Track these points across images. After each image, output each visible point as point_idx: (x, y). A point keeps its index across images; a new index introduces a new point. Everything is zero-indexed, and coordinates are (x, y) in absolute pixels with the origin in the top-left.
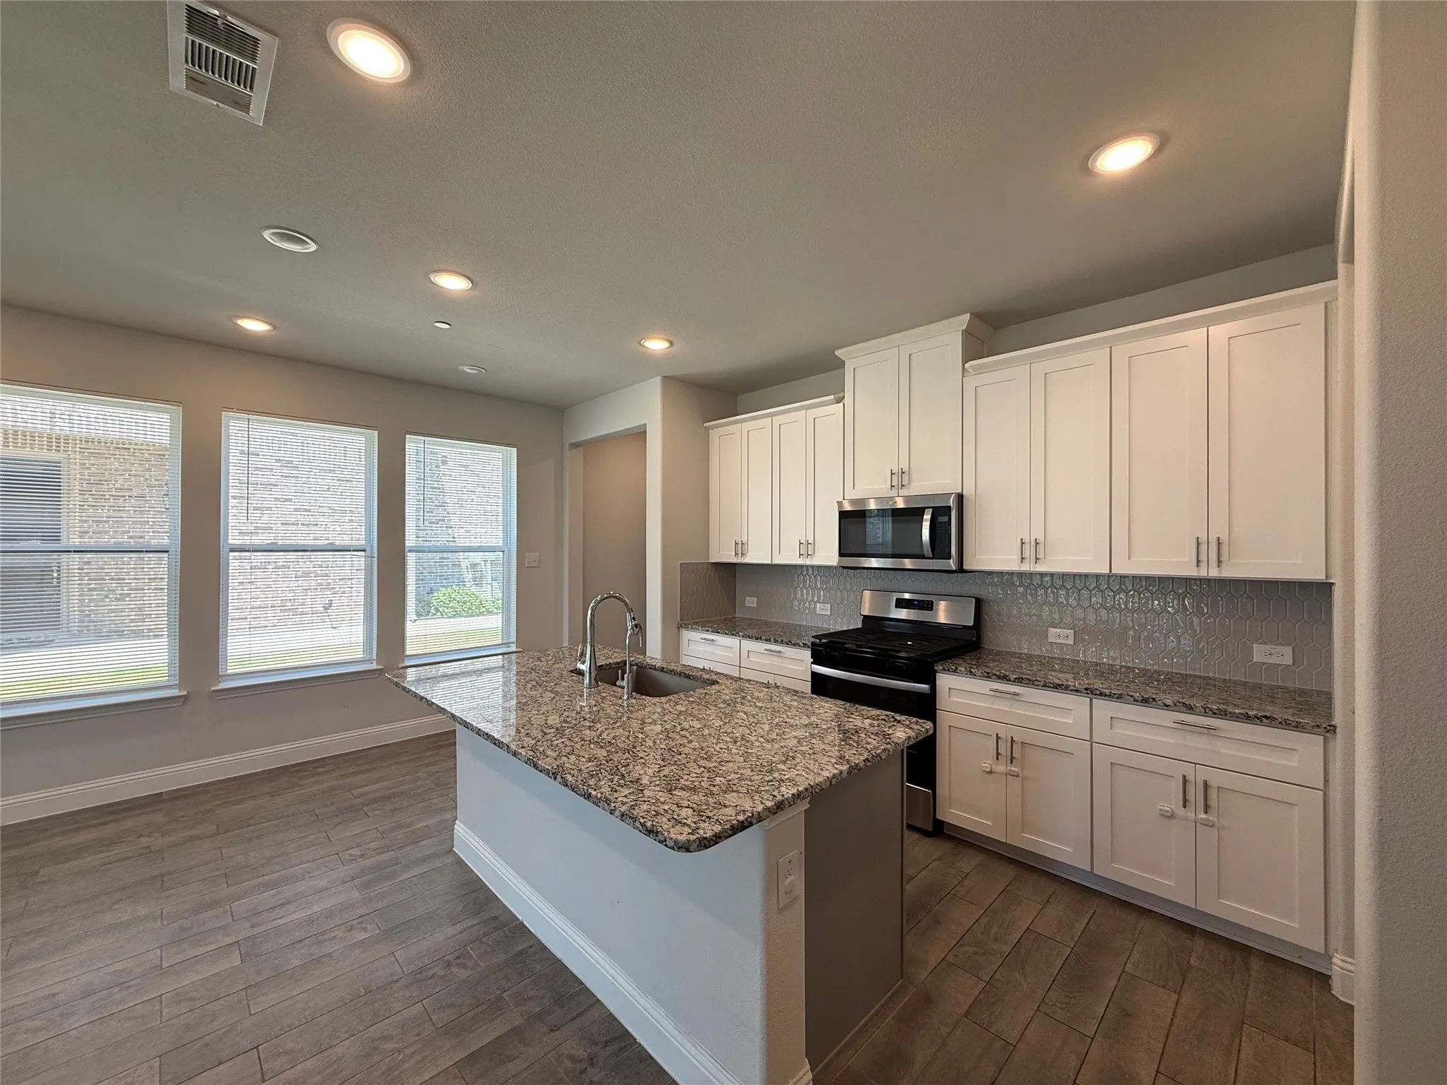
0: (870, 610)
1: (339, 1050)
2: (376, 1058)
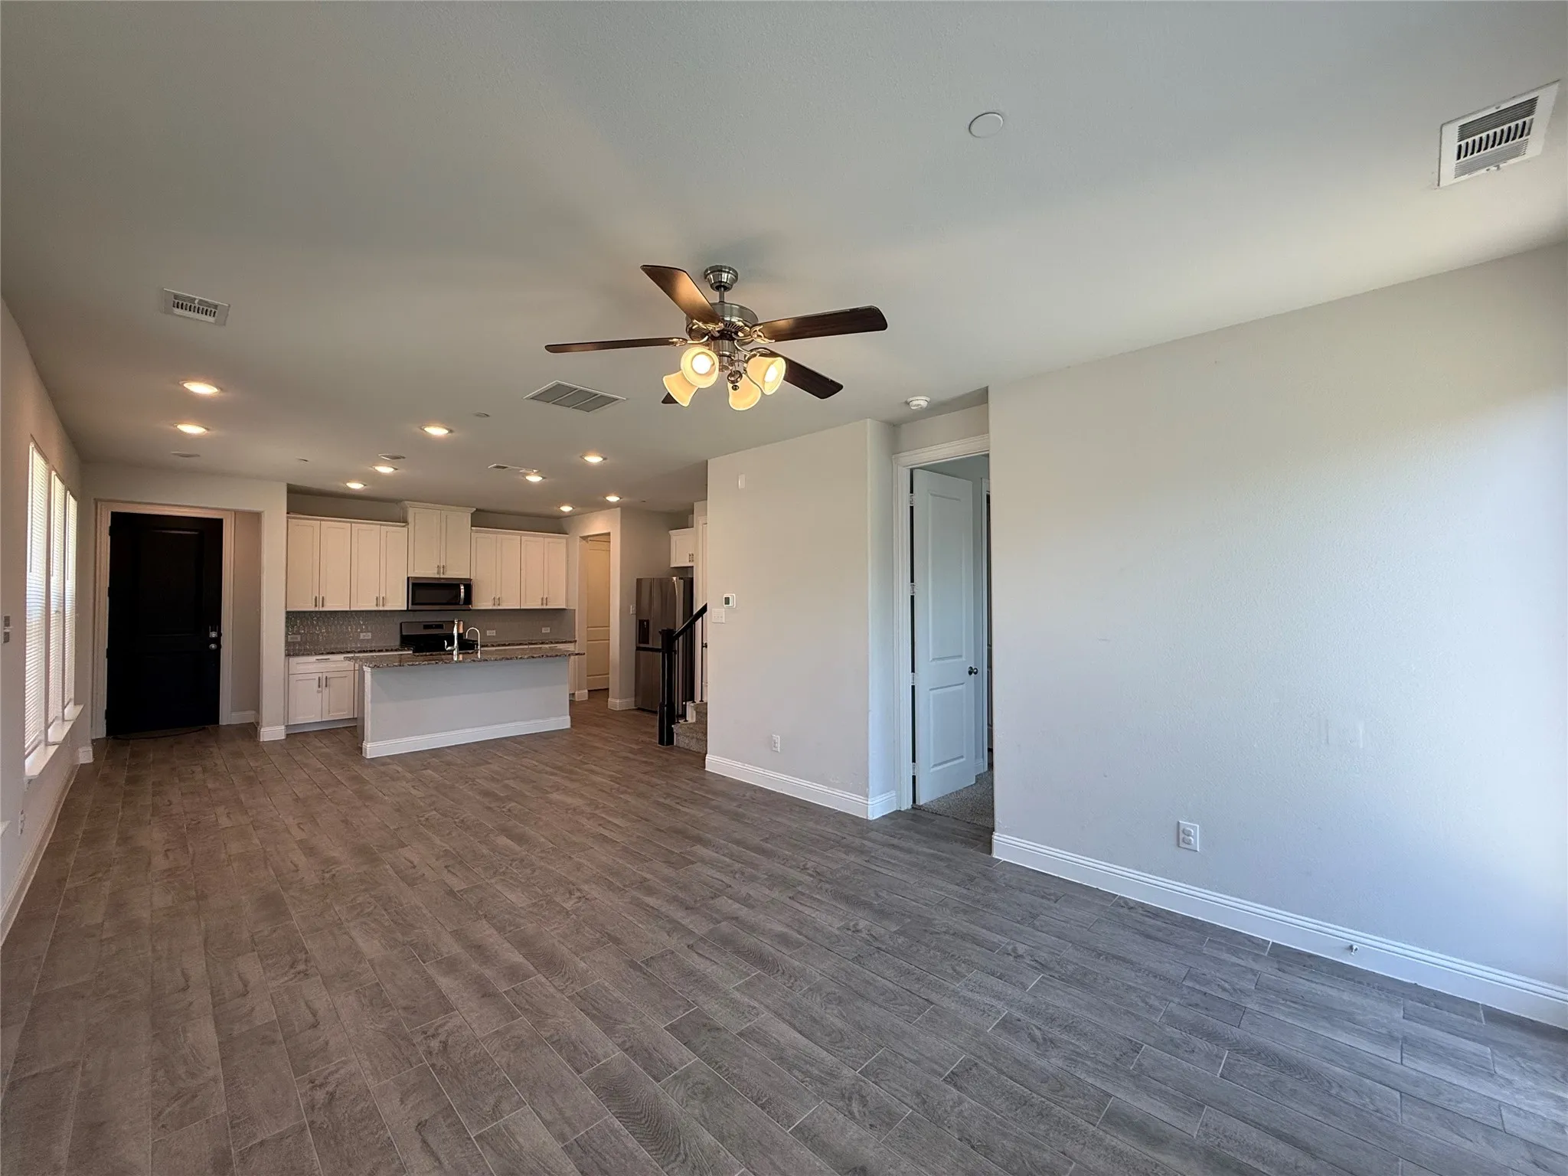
0: (410, 633)
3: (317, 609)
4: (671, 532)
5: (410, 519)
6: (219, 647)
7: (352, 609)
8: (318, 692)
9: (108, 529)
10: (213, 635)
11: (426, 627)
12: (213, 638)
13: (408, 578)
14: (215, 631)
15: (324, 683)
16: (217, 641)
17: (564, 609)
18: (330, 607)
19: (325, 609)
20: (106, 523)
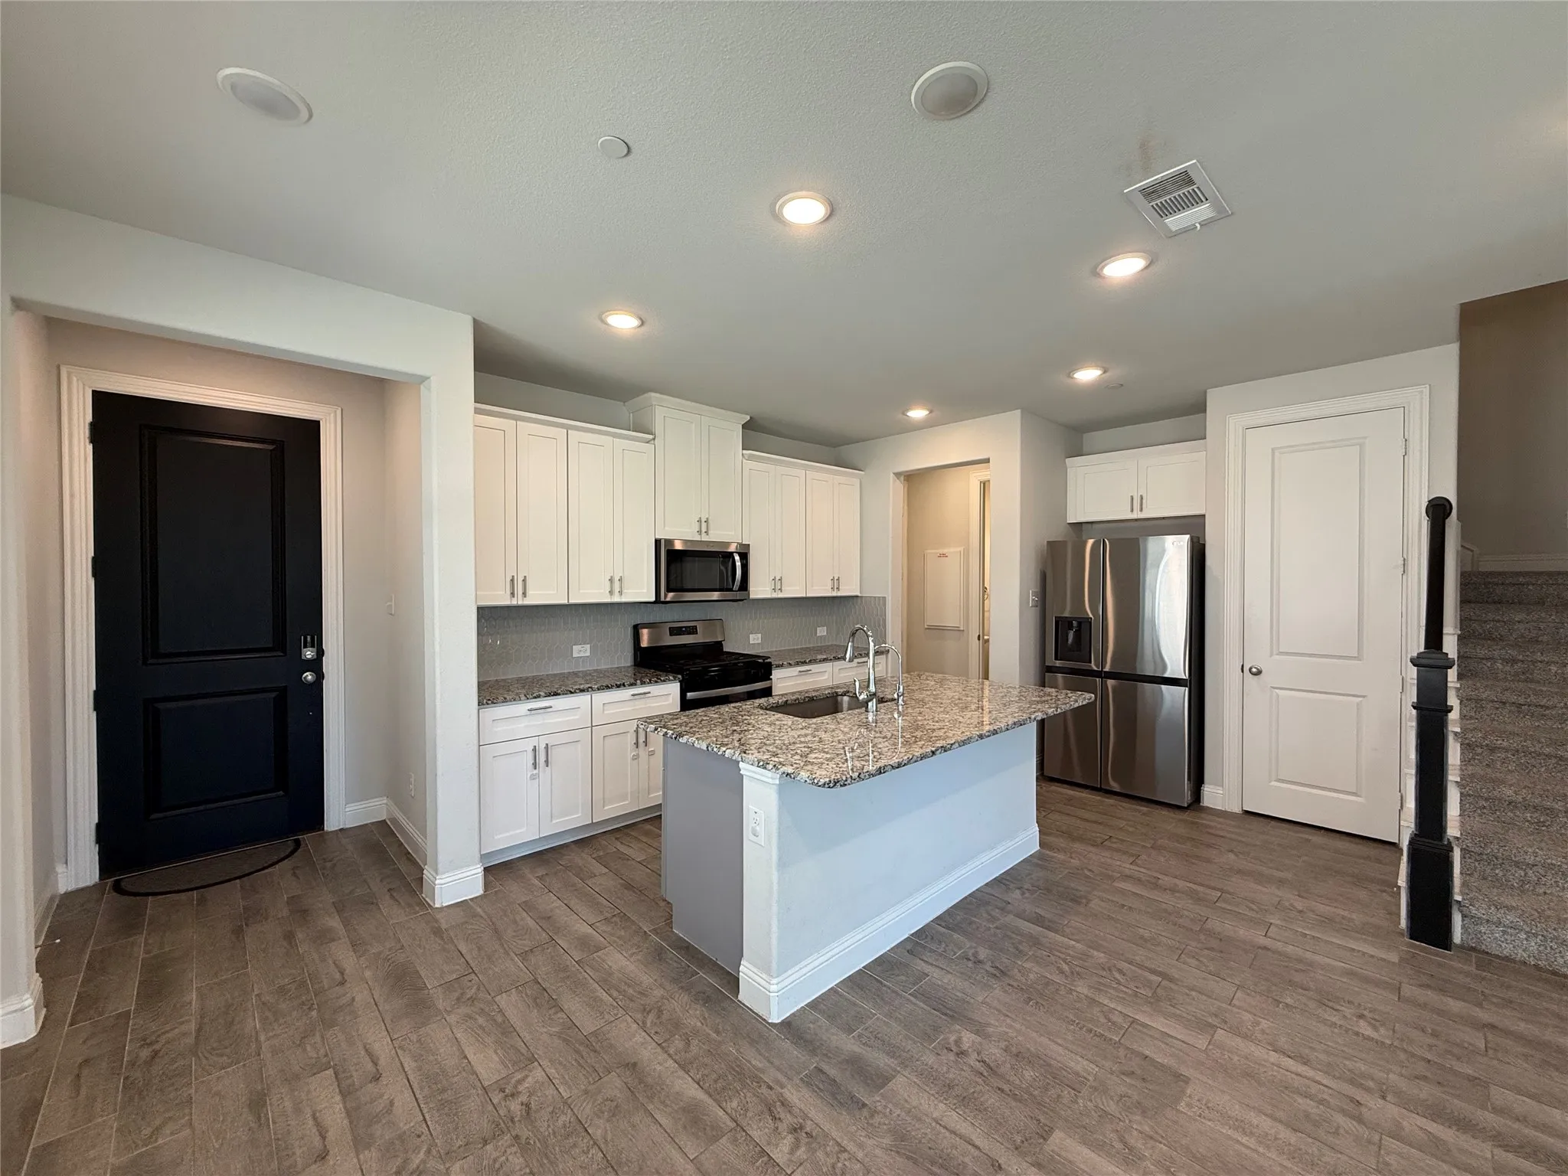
0: (649, 642)
1: (1085, 991)
2: (1078, 969)
3: (514, 602)
4: (1067, 460)
5: (658, 429)
6: (320, 676)
7: (572, 601)
8: (533, 777)
9: (87, 427)
10: (309, 654)
11: (675, 631)
12: (309, 661)
13: (658, 542)
14: (313, 646)
15: (541, 758)
16: (316, 665)
17: (857, 596)
18: (537, 597)
19: (528, 602)
20: (80, 415)
